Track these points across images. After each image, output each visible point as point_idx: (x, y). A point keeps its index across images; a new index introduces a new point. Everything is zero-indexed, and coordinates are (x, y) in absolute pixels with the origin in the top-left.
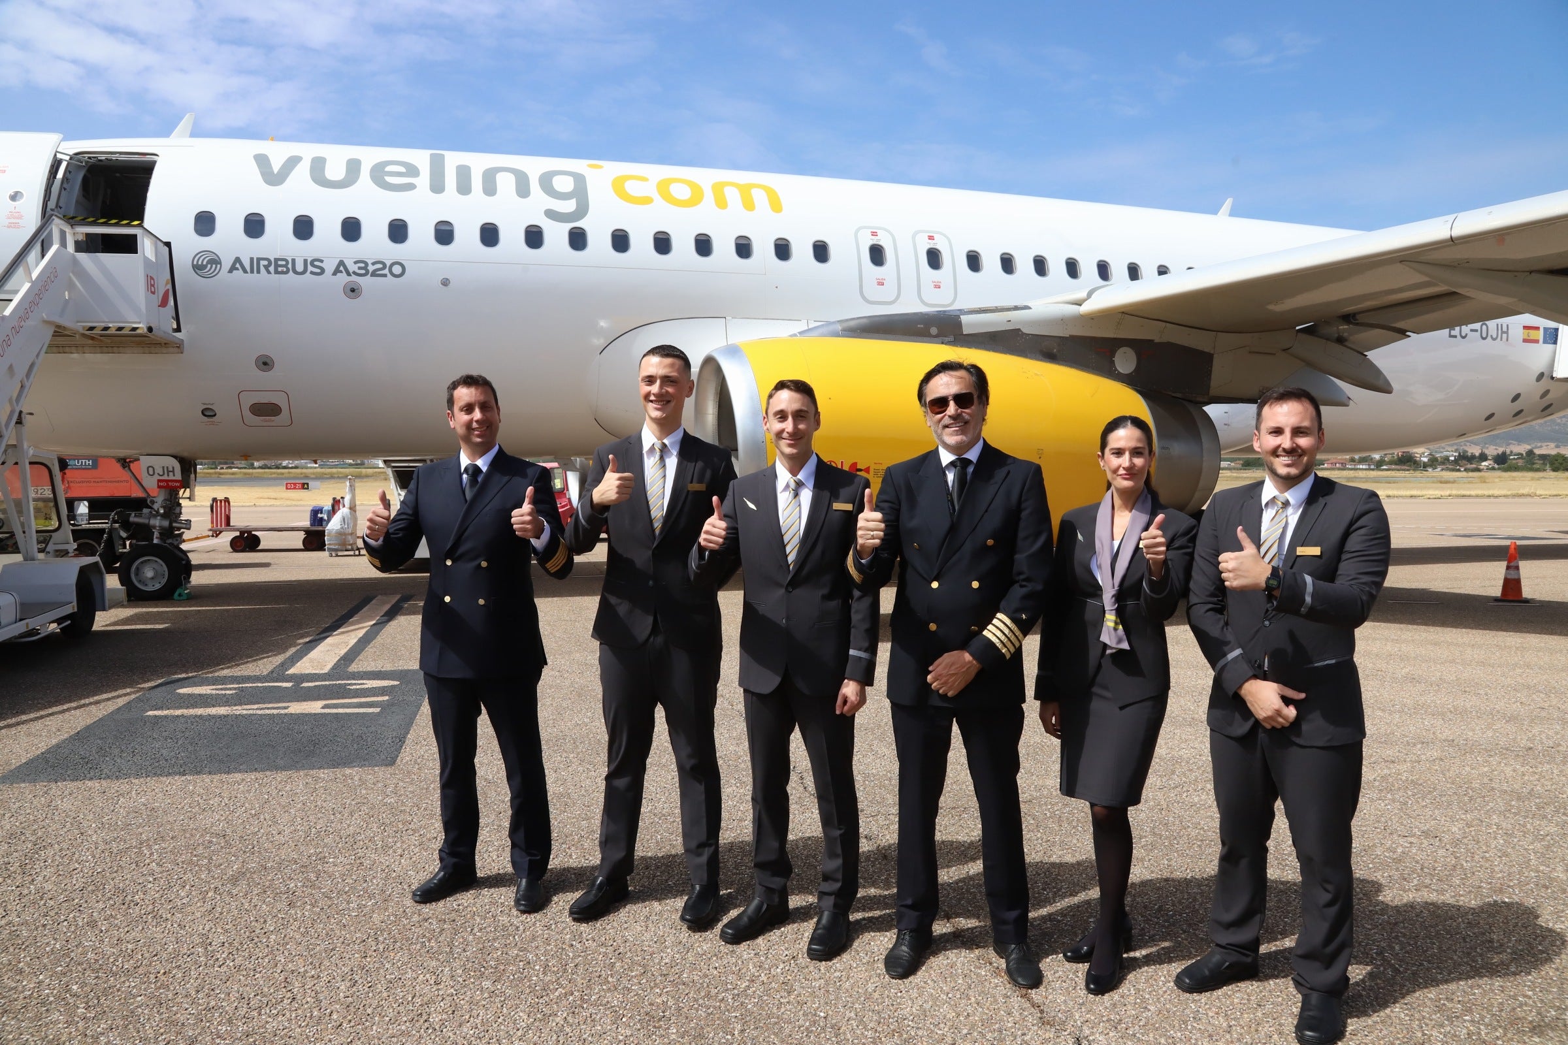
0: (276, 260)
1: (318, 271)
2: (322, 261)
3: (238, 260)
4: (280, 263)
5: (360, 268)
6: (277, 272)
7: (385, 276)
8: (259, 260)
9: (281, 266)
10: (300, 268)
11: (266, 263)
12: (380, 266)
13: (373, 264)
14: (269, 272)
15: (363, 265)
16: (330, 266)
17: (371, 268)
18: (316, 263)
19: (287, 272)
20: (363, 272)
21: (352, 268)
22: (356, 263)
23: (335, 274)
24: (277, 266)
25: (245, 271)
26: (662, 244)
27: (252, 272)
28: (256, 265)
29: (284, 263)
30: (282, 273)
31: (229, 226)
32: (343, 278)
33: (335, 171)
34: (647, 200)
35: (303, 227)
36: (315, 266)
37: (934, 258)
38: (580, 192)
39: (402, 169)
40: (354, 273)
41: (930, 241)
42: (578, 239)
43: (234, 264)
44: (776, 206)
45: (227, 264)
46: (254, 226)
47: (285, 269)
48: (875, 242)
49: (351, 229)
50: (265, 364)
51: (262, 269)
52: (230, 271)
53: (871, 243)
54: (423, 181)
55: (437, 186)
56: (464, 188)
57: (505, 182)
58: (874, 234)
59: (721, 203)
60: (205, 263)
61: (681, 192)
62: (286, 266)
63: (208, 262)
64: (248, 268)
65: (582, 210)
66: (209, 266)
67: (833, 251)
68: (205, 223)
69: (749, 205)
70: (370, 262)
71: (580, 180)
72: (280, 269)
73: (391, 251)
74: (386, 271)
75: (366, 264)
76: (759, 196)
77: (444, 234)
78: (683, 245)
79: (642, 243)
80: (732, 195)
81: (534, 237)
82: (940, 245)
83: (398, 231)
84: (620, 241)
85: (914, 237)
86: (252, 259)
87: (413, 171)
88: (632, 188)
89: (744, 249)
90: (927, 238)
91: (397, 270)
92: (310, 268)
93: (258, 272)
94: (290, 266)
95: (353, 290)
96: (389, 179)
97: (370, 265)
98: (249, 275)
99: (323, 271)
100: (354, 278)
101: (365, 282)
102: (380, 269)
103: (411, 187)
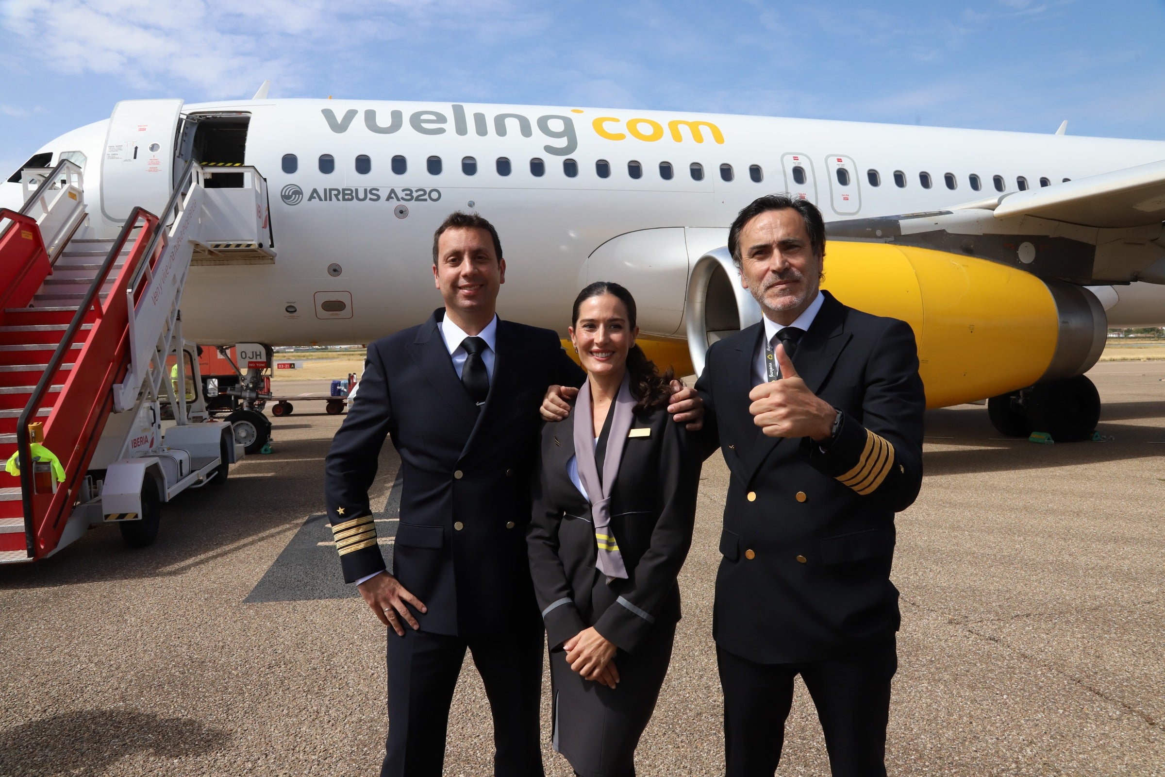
0: (344, 190)
1: (375, 197)
2: (378, 190)
3: (315, 191)
4: (346, 192)
5: (406, 195)
6: (344, 199)
7: (426, 200)
8: (331, 190)
9: (348, 195)
10: (361, 196)
11: (336, 192)
12: (422, 193)
13: (417, 191)
14: (338, 200)
15: (408, 192)
16: (384, 194)
17: (415, 195)
18: (374, 192)
19: (352, 199)
20: (409, 197)
21: (401, 194)
22: (403, 190)
23: (388, 199)
24: (344, 195)
25: (320, 199)
26: (635, 170)
27: (326, 200)
28: (329, 194)
29: (349, 192)
30: (349, 200)
31: (308, 165)
32: (394, 203)
33: (384, 120)
34: (620, 137)
35: (363, 164)
36: (373, 194)
37: (843, 176)
38: (569, 131)
39: (433, 118)
40: (403, 198)
41: (839, 163)
42: (571, 168)
43: (312, 194)
44: (719, 138)
45: (307, 193)
46: (326, 164)
47: (350, 197)
48: (797, 165)
49: (399, 165)
50: (335, 270)
51: (333, 197)
52: (310, 200)
53: (794, 165)
54: (450, 125)
55: (461, 130)
56: (482, 130)
57: (512, 125)
58: (796, 158)
59: (677, 137)
60: (290, 194)
61: (645, 129)
62: (351, 194)
63: (293, 193)
64: (323, 198)
65: (572, 146)
66: (294, 196)
67: (765, 173)
68: (290, 163)
69: (699, 138)
70: (414, 190)
71: (568, 122)
72: (346, 197)
73: (430, 181)
74: (426, 197)
75: (411, 191)
76: (705, 131)
77: (469, 167)
78: (651, 170)
79: (618, 169)
80: (684, 130)
81: (537, 168)
82: (847, 165)
83: (434, 165)
84: (603, 169)
85: (826, 160)
86: (325, 190)
87: (441, 119)
88: (608, 127)
89: (697, 172)
90: (836, 160)
91: (435, 195)
92: (369, 196)
93: (331, 200)
94: (354, 194)
95: (401, 212)
96: (425, 125)
97: (414, 192)
98: (324, 202)
99: (379, 197)
100: (402, 202)
101: (411, 206)
102: (422, 195)
103: (441, 131)
